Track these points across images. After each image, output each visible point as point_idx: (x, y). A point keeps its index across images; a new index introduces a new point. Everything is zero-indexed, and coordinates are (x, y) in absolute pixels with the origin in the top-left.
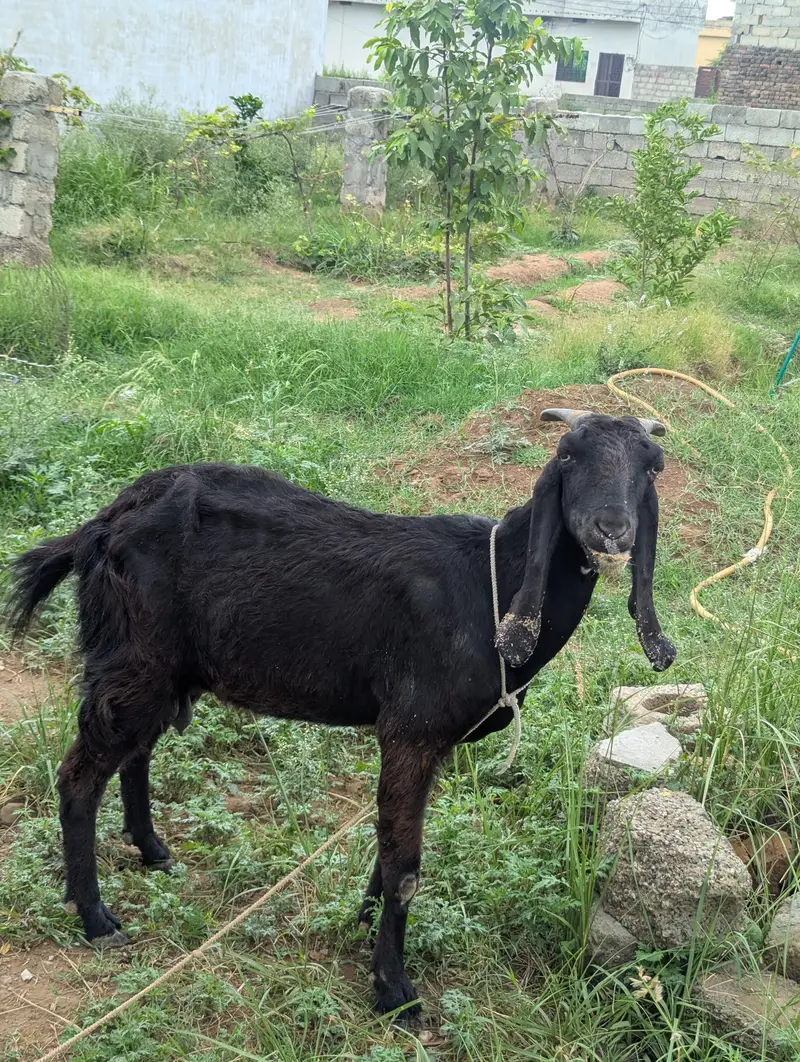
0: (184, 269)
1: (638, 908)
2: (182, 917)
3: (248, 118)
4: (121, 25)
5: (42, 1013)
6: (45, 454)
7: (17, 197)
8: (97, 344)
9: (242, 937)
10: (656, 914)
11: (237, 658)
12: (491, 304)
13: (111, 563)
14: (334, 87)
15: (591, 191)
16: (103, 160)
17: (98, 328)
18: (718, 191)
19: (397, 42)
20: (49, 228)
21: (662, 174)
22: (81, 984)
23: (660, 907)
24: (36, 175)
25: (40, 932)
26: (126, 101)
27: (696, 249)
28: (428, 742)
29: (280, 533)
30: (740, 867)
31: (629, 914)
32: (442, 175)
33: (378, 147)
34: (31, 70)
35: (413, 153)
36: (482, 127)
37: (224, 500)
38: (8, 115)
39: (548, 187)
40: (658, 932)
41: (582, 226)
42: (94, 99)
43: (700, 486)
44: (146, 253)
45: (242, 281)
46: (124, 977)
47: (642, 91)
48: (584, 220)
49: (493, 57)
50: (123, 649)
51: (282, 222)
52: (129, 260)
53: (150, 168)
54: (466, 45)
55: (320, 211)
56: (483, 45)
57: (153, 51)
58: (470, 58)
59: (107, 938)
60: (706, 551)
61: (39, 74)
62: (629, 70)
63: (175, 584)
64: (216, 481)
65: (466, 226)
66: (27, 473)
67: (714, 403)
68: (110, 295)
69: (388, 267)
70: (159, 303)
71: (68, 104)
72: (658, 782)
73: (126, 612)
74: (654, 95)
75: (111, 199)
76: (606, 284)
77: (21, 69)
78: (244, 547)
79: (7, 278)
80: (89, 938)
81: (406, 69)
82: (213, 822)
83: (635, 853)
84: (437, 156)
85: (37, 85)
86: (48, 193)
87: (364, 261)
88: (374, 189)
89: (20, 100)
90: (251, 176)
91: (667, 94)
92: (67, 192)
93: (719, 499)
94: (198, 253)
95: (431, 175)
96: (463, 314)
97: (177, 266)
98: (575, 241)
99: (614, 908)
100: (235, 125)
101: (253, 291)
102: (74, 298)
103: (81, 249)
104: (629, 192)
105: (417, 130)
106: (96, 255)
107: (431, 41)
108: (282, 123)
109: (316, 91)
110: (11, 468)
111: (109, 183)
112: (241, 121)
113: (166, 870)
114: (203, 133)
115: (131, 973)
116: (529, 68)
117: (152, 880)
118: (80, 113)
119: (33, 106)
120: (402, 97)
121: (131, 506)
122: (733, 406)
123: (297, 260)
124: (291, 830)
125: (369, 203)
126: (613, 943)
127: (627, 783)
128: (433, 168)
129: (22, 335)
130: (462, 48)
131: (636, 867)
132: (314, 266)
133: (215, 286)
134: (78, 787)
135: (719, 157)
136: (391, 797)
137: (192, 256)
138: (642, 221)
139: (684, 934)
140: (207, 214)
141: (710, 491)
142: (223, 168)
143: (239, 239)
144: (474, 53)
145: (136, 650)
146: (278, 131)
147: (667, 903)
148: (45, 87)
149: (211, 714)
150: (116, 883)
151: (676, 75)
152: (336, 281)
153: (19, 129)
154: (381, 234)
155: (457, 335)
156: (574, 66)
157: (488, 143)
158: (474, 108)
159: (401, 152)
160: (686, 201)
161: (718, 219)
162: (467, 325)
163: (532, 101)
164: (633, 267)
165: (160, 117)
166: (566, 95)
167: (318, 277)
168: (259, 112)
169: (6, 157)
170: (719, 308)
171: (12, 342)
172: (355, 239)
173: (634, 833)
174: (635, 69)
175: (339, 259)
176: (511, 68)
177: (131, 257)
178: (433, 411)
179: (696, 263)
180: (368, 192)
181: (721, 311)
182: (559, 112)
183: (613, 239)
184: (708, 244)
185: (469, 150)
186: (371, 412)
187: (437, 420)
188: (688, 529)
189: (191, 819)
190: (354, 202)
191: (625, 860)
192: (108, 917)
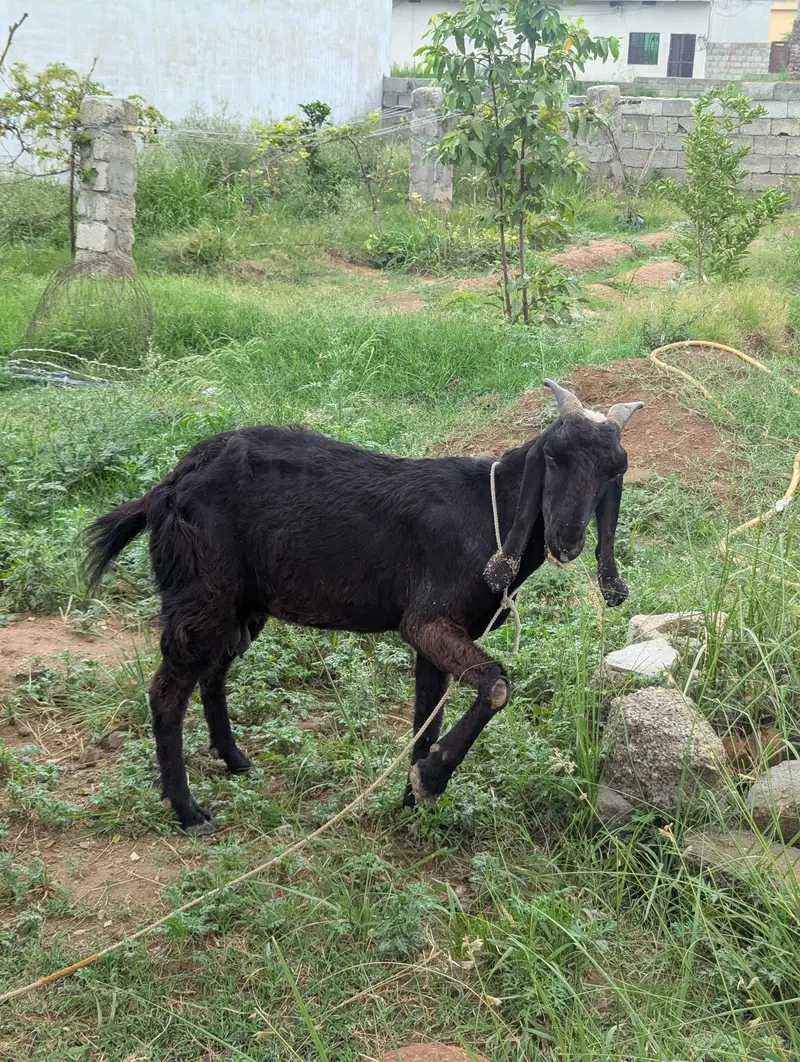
0: (261, 272)
1: (633, 782)
2: (259, 808)
3: (317, 125)
4: (191, 41)
5: (148, 883)
6: (135, 447)
7: (101, 213)
8: (180, 347)
9: (310, 823)
10: (648, 784)
12: (547, 290)
13: (181, 514)
14: (402, 88)
15: (657, 175)
16: (180, 173)
17: (181, 332)
18: (783, 167)
19: (445, 49)
20: (133, 239)
21: (713, 155)
22: (179, 861)
23: (650, 778)
24: (117, 192)
25: (144, 824)
26: (201, 114)
27: (749, 227)
30: (717, 743)
31: (627, 787)
32: (495, 171)
33: (431, 148)
34: (108, 94)
35: (464, 153)
36: (529, 125)
38: (88, 137)
39: (614, 172)
41: (647, 209)
42: (168, 117)
43: (732, 446)
44: (224, 260)
45: (316, 281)
46: (213, 852)
47: (715, 70)
48: (650, 203)
49: (535, 59)
50: (192, 586)
51: (353, 222)
52: (208, 268)
53: (225, 178)
54: (509, 48)
55: (389, 210)
56: (526, 47)
57: (224, 64)
58: (514, 61)
59: (198, 827)
60: (737, 504)
61: (115, 97)
62: (701, 49)
65: (519, 218)
66: (119, 464)
67: (749, 370)
68: (190, 301)
69: (456, 260)
70: (236, 306)
71: (144, 123)
72: (657, 683)
74: (728, 73)
75: (189, 210)
76: (666, 264)
77: (98, 93)
79: (94, 291)
80: (183, 827)
81: (453, 75)
82: (286, 737)
83: (630, 737)
84: (487, 152)
85: (114, 108)
86: (129, 209)
87: (433, 255)
88: (442, 185)
89: (98, 123)
90: (323, 180)
91: (742, 71)
92: (148, 207)
93: (750, 458)
94: (273, 257)
95: (483, 172)
96: (521, 300)
97: (253, 269)
98: (640, 224)
99: (616, 784)
100: (305, 132)
101: (326, 289)
102: (157, 305)
103: (163, 260)
104: (683, 174)
105: (467, 131)
106: (176, 264)
107: (476, 48)
108: (348, 127)
109: (384, 93)
110: (106, 461)
111: (187, 195)
112: (310, 127)
114: (273, 142)
116: (572, 66)
117: (235, 783)
118: (155, 131)
119: (111, 127)
120: (451, 101)
122: (769, 371)
123: (368, 258)
124: (352, 741)
125: (437, 200)
126: (614, 811)
127: (633, 684)
128: (485, 165)
129: (111, 342)
130: (506, 52)
131: (631, 747)
132: (385, 263)
133: (290, 287)
134: (165, 703)
135: (782, 134)
137: (267, 260)
138: (694, 202)
139: (671, 800)
140: (281, 219)
141: (742, 449)
142: (296, 173)
143: (312, 241)
144: (519, 55)
146: (344, 136)
147: (655, 775)
148: (122, 109)
150: (206, 786)
151: (749, 52)
152: (406, 276)
153: (100, 149)
154: (448, 229)
155: (516, 321)
156: (646, 49)
157: (535, 138)
158: (520, 107)
159: (453, 152)
160: (738, 180)
161: (768, 196)
162: (525, 311)
163: (595, 90)
164: (689, 247)
165: (233, 129)
166: (638, 78)
167: (389, 273)
168: (327, 118)
169: (89, 177)
170: (777, 282)
171: (102, 349)
172: (423, 235)
173: (629, 720)
174: (707, 48)
175: (408, 255)
176: (554, 66)
177: (210, 264)
178: (489, 392)
179: (750, 240)
180: (435, 188)
181: (780, 284)
182: (622, 98)
183: (678, 220)
184: (761, 221)
185: (517, 146)
186: (432, 396)
187: (493, 399)
188: (720, 485)
189: (268, 735)
190: (420, 200)
191: (623, 743)
192: (198, 810)
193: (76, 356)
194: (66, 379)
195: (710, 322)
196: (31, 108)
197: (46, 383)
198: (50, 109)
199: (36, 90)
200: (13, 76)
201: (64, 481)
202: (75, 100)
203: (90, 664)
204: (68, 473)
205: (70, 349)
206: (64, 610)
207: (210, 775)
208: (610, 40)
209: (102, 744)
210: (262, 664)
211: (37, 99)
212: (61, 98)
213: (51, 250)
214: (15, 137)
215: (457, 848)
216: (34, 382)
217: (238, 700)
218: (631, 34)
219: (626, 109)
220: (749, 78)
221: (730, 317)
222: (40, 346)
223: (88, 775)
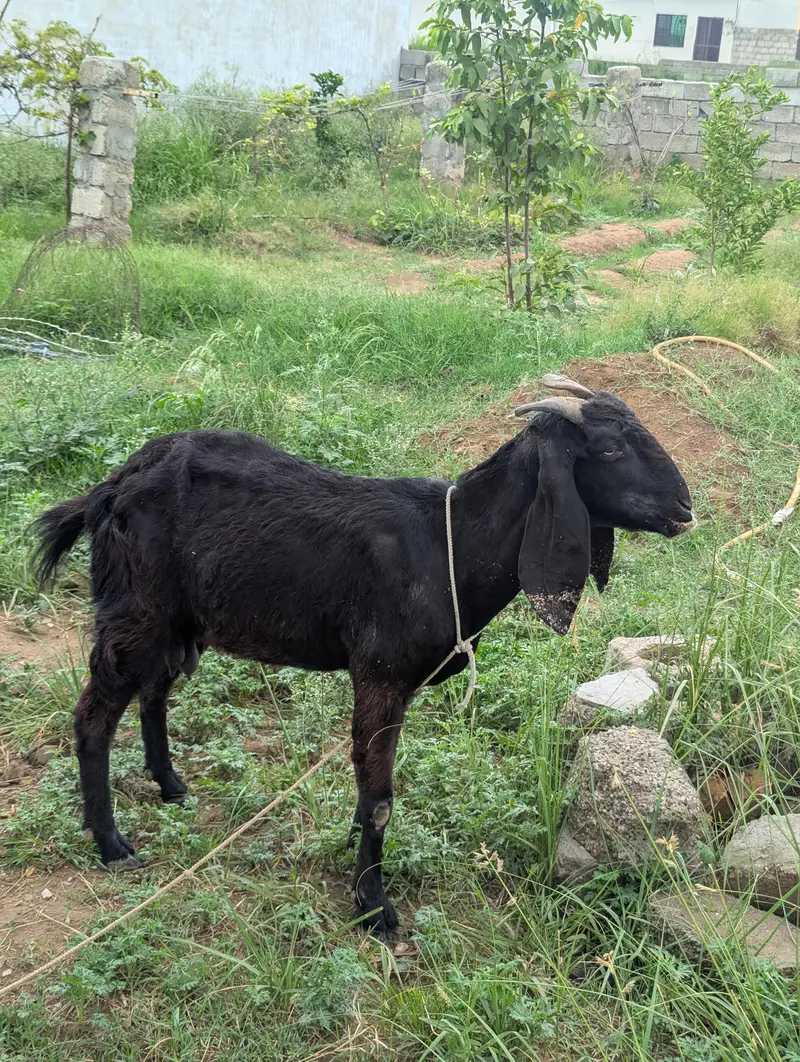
0: (262, 245)
1: (598, 833)
2: (188, 843)
3: (329, 95)
4: (204, 5)
5: (57, 926)
6: (107, 427)
7: (97, 179)
8: (168, 320)
9: (244, 861)
10: (613, 837)
11: (220, 606)
12: (551, 276)
13: (116, 521)
14: (419, 61)
15: (676, 159)
16: (184, 139)
17: (169, 305)
19: (450, 23)
20: (130, 207)
21: (731, 142)
22: (95, 901)
23: (616, 831)
24: (115, 157)
25: (61, 856)
26: (211, 80)
27: (765, 217)
28: (391, 684)
29: (260, 492)
30: (692, 795)
31: (592, 838)
32: (501, 150)
33: (435, 125)
34: (110, 55)
35: (467, 131)
36: (536, 103)
37: (214, 462)
38: (87, 99)
39: (632, 156)
40: (615, 855)
41: (664, 195)
42: (173, 81)
43: (733, 450)
44: (224, 231)
45: (318, 257)
46: (131, 894)
47: (742, 55)
48: (667, 188)
49: (545, 35)
50: (125, 599)
51: (361, 196)
52: (207, 238)
53: (230, 147)
54: (518, 23)
55: (399, 184)
56: (536, 23)
57: (238, 30)
58: (523, 36)
59: (121, 862)
60: (734, 512)
61: (117, 58)
62: (728, 34)
63: (171, 540)
64: (208, 446)
65: (524, 199)
66: (86, 445)
67: (754, 370)
68: (181, 273)
69: (464, 240)
70: (228, 281)
71: (146, 87)
72: (628, 721)
73: (128, 565)
74: (754, 59)
75: (191, 178)
76: (679, 252)
77: (100, 53)
78: (228, 505)
79: (82, 259)
80: (105, 861)
81: (458, 50)
82: (227, 761)
83: (596, 783)
84: (493, 130)
85: (115, 70)
86: (127, 174)
87: (440, 234)
88: (453, 162)
89: (98, 85)
90: (332, 152)
91: (767, 57)
92: (148, 173)
93: (751, 463)
94: (275, 230)
95: (489, 151)
96: (524, 285)
97: (254, 242)
98: (656, 209)
99: (580, 835)
100: (313, 102)
101: (328, 265)
102: (146, 276)
103: (161, 228)
104: (700, 160)
105: (472, 108)
106: (175, 234)
107: (483, 22)
108: (358, 99)
109: (401, 65)
110: (73, 440)
111: (190, 162)
112: (321, 97)
113: (181, 804)
114: (281, 111)
115: (137, 891)
116: (584, 43)
117: (165, 812)
118: (156, 95)
119: (111, 90)
120: (456, 76)
121: (136, 470)
122: (777, 371)
123: (374, 234)
125: (449, 177)
126: (576, 864)
127: (603, 721)
128: (491, 144)
129: (95, 313)
130: (515, 26)
131: (597, 795)
132: (390, 240)
133: (292, 261)
134: (91, 726)
136: (361, 733)
137: (269, 232)
138: (709, 190)
139: (638, 856)
140: (287, 191)
141: (744, 454)
142: (306, 144)
143: (317, 215)
144: (528, 30)
145: (138, 600)
146: (354, 108)
147: (622, 828)
148: (123, 71)
149: (236, 665)
150: (135, 813)
151: (776, 38)
152: (411, 255)
153: (98, 112)
154: (457, 207)
155: (518, 306)
156: (672, 31)
157: (544, 117)
158: (528, 85)
159: (456, 130)
160: (755, 169)
161: (787, 186)
162: (528, 296)
163: (616, 70)
164: (704, 236)
165: (244, 96)
166: (663, 60)
167: (393, 250)
168: (340, 89)
169: (86, 141)
170: (792, 275)
171: (86, 320)
172: (431, 212)
173: (596, 765)
174: (734, 32)
175: (414, 233)
176: (566, 43)
177: (210, 235)
178: (484, 381)
179: (766, 231)
180: (446, 165)
181: (795, 277)
182: (643, 80)
183: (694, 207)
184: (778, 212)
185: (525, 125)
186: (425, 383)
187: (487, 389)
188: (718, 491)
189: (208, 758)
190: (429, 177)
191: (588, 789)
192: (122, 843)
193: (57, 327)
194: (45, 350)
195: (719, 315)
196: (30, 67)
197: (24, 354)
198: (49, 68)
199: (36, 48)
200: (12, 33)
201: (27, 461)
202: (75, 59)
203: (27, 668)
204: (31, 453)
205: (52, 319)
206: (8, 605)
207: (141, 800)
208: (622, 18)
209: (29, 759)
210: (209, 677)
211: (37, 59)
212: (61, 58)
213: (47, 214)
214: (13, 96)
215: (401, 898)
216: (12, 352)
217: (180, 715)
218: (658, 15)
219: (647, 91)
220: (774, 64)
221: (741, 310)
222: (20, 316)
223: (9, 794)
